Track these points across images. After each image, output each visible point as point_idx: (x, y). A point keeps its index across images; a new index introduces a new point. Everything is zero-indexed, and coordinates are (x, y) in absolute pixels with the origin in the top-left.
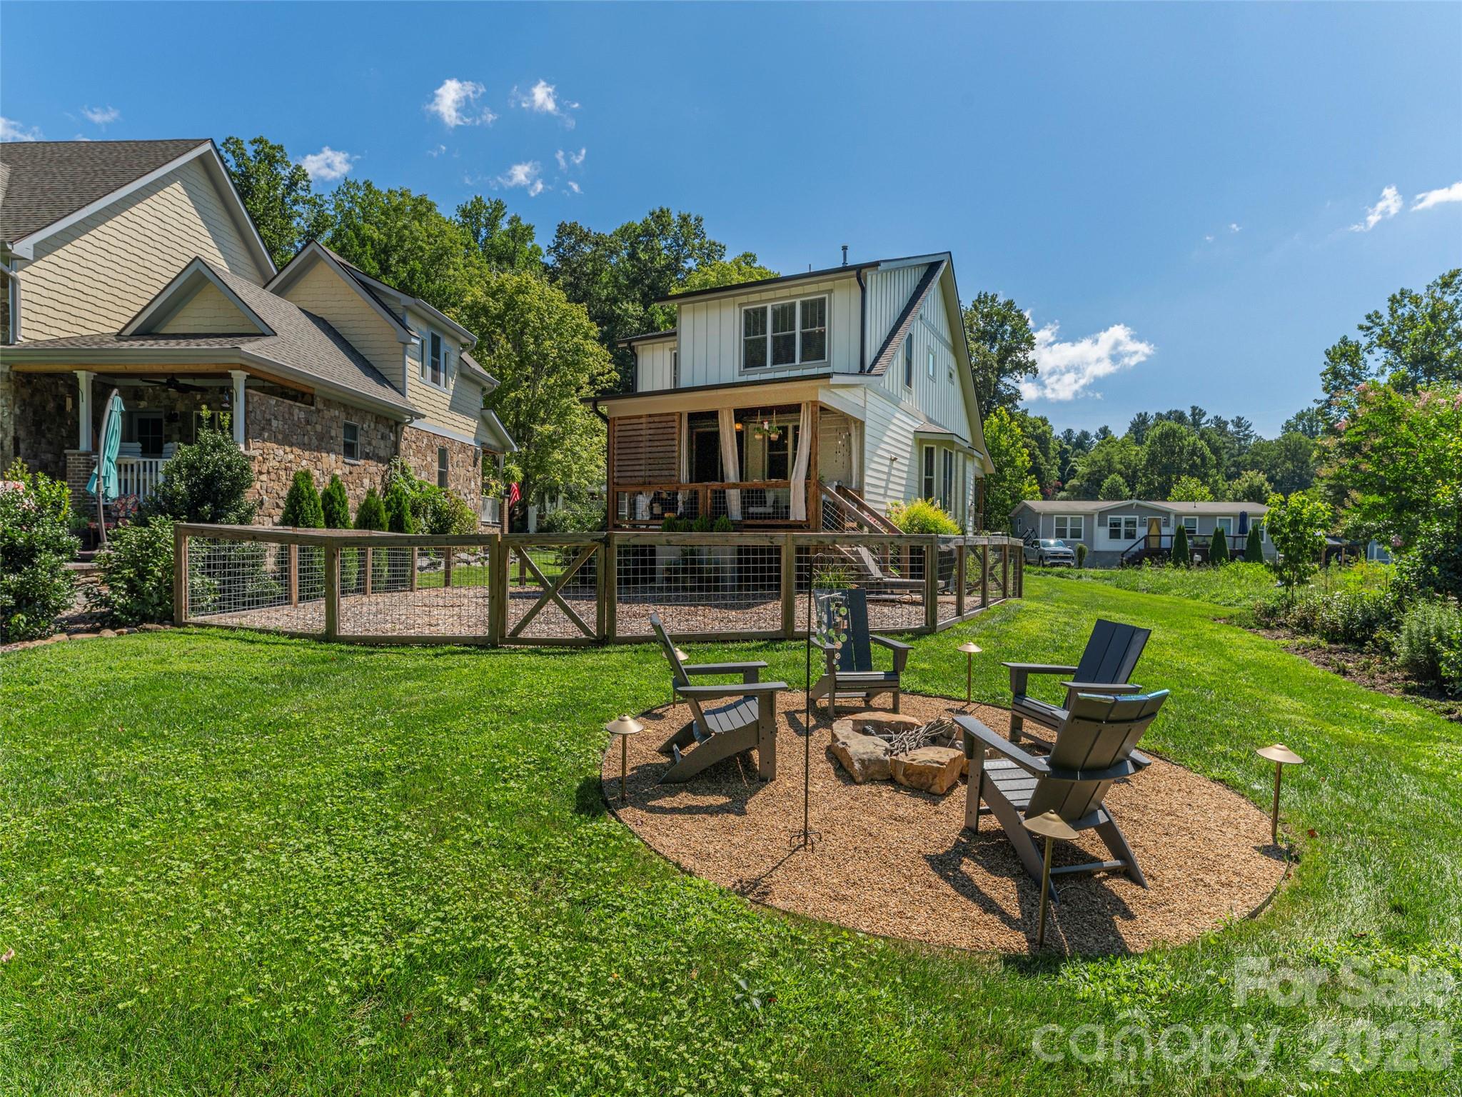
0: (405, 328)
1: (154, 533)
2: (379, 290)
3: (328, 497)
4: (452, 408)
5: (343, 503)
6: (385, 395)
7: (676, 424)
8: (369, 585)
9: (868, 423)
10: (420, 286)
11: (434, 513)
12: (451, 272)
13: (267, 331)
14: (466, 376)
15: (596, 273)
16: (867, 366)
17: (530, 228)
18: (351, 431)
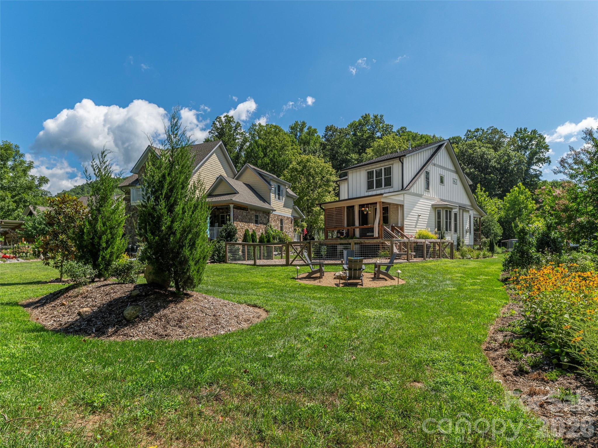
0: (270, 185)
1: (221, 244)
2: (264, 175)
3: (252, 235)
4: (284, 207)
5: (256, 237)
6: (265, 206)
7: (343, 210)
8: (262, 257)
9: (405, 205)
10: (277, 159)
11: (279, 239)
12: (287, 152)
13: (237, 192)
14: (288, 196)
15: (341, 142)
16: (405, 187)
17: (315, 130)
18: (257, 217)
